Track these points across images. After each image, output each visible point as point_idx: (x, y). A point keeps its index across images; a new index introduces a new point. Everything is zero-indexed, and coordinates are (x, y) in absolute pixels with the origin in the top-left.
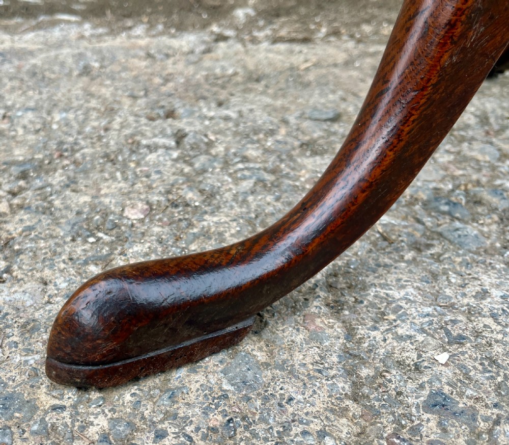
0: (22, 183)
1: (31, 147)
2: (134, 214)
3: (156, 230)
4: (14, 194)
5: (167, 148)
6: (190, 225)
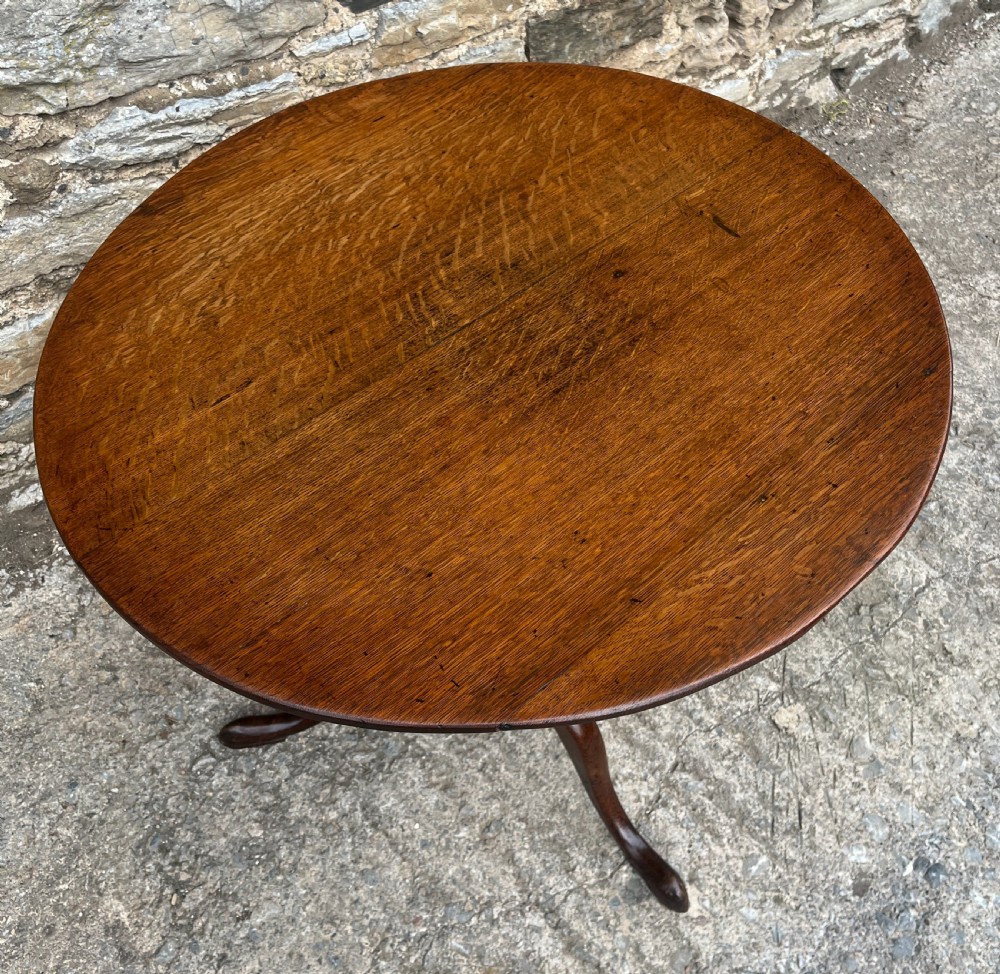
0: (171, 854)
1: (132, 822)
2: (258, 833)
3: (278, 835)
4: (178, 863)
5: (215, 764)
6: (289, 820)
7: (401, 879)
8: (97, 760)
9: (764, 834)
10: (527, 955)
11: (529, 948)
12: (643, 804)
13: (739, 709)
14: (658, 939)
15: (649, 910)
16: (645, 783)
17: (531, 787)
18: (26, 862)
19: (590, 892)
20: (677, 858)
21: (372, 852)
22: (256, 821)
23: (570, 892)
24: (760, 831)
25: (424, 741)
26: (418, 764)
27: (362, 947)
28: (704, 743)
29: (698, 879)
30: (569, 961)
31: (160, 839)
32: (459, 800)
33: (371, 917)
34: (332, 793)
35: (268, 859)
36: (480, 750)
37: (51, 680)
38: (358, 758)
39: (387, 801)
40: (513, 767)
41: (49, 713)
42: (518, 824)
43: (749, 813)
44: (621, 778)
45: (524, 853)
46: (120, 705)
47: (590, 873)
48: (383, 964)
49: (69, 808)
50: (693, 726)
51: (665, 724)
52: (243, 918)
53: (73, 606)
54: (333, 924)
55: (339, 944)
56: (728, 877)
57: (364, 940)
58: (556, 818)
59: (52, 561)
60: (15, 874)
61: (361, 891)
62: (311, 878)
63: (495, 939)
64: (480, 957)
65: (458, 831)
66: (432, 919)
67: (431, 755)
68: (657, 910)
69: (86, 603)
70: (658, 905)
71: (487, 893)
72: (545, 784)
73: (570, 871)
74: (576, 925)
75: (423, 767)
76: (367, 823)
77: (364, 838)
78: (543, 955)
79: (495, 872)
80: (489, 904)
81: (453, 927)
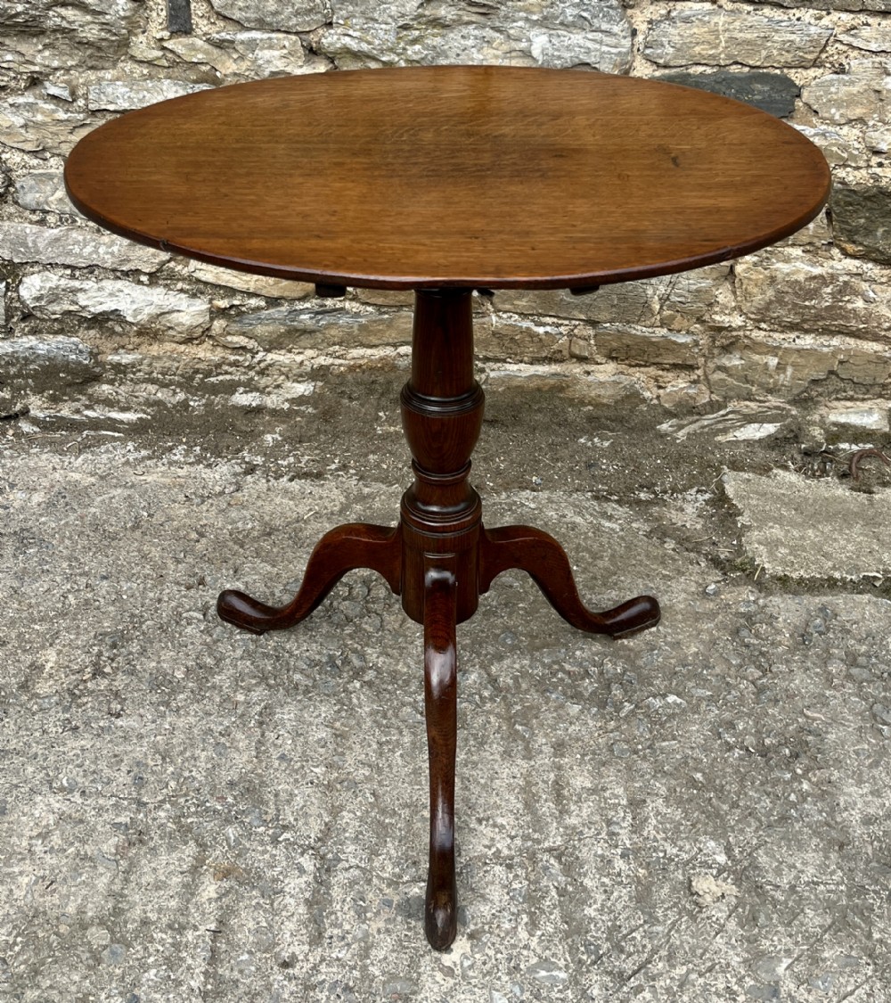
0: (115, 651)
1: (113, 619)
2: (179, 675)
3: (190, 684)
4: (113, 660)
5: (199, 620)
6: (207, 681)
7: (241, 766)
8: (134, 574)
9: (585, 957)
10: (275, 880)
11: (281, 877)
12: (490, 853)
13: (665, 852)
14: (395, 955)
15: (409, 929)
16: (509, 841)
17: (407, 779)
18: (33, 601)
19: (375, 880)
20: (477, 912)
21: (240, 736)
22: (187, 668)
23: (358, 867)
24: (583, 953)
25: (358, 699)
26: (336, 708)
27: (167, 787)
28: (600, 852)
29: (479, 940)
30: (302, 909)
31: (117, 640)
32: (340, 750)
33: (193, 774)
34: (255, 685)
35: (169, 694)
36: (393, 731)
37: (159, 518)
38: (297, 677)
39: (287, 714)
40: (408, 759)
41: (138, 534)
42: (368, 795)
43: (587, 932)
44: (491, 822)
45: (352, 815)
46: (182, 555)
47: (389, 868)
48: (168, 806)
49: (89, 589)
50: (603, 835)
51: (578, 815)
52: (112, 715)
53: (218, 489)
54: (164, 759)
55: (153, 772)
56: (509, 960)
57: (173, 784)
58: (405, 813)
59: (233, 459)
60: (20, 602)
61: (205, 753)
62: (181, 723)
63: (265, 852)
64: (239, 855)
65: (317, 766)
66: (233, 805)
67: (352, 709)
68: (416, 933)
69: (227, 491)
70: (422, 931)
71: (292, 819)
72: (421, 785)
73: (374, 853)
74: (336, 892)
75: (339, 711)
76: (257, 717)
77: (244, 725)
78: (287, 889)
79: (313, 810)
80: (285, 828)
81: (242, 822)
